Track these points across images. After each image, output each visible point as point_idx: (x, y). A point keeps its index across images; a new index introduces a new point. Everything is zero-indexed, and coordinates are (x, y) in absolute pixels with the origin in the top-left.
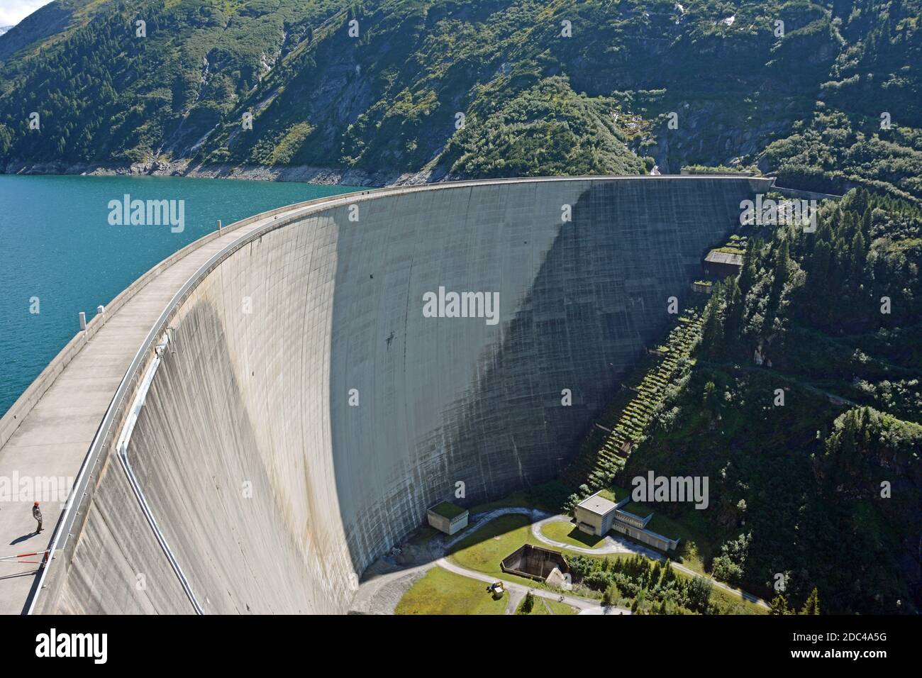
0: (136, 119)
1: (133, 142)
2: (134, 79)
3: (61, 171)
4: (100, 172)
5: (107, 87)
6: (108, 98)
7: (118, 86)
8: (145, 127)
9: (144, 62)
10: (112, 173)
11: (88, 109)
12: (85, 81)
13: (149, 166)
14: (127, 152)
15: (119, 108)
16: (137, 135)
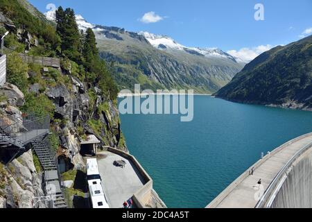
0: (286, 88)
1: (284, 96)
2: (287, 75)
3: (259, 104)
4: (272, 105)
5: (278, 78)
6: (277, 81)
7: (281, 78)
8: (289, 91)
9: (292, 69)
10: (275, 106)
11: (271, 85)
12: (271, 76)
13: (289, 104)
14: (282, 99)
15: (281, 84)
16: (286, 94)
